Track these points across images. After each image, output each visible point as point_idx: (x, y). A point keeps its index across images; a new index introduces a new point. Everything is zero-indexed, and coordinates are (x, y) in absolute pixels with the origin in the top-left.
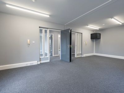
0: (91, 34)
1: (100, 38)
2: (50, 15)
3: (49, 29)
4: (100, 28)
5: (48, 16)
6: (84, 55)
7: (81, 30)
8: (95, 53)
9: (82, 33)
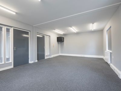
0: (57, 37)
1: (64, 41)
2: (16, 13)
3: (13, 28)
4: (63, 33)
5: (15, 13)
6: (52, 56)
7: (49, 33)
8: (61, 53)
9: (50, 36)
